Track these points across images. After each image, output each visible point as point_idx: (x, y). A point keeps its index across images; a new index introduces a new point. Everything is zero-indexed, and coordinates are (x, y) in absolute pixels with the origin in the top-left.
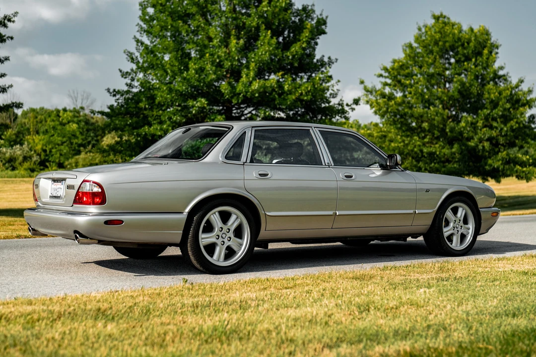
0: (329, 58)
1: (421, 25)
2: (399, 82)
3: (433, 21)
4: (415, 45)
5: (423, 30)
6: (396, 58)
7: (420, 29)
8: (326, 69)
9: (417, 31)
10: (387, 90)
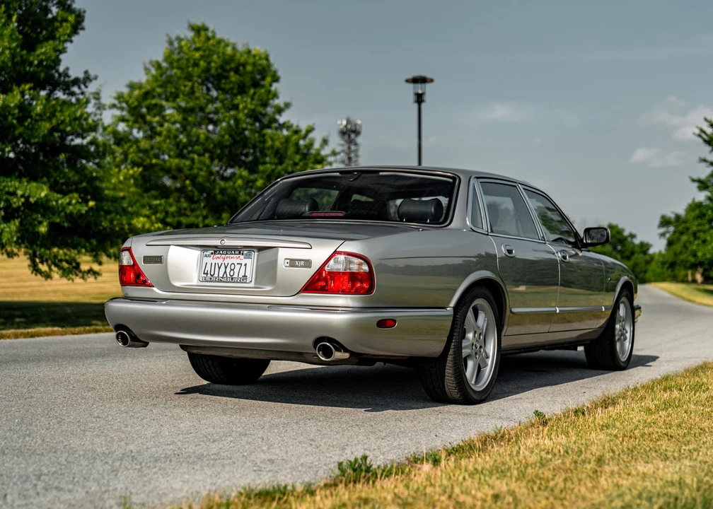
0: (86, 72)
1: (173, 37)
2: (143, 117)
3: (190, 34)
4: (164, 65)
5: (176, 45)
6: (136, 80)
7: (171, 43)
8: (80, 88)
9: (166, 45)
10: (122, 127)
